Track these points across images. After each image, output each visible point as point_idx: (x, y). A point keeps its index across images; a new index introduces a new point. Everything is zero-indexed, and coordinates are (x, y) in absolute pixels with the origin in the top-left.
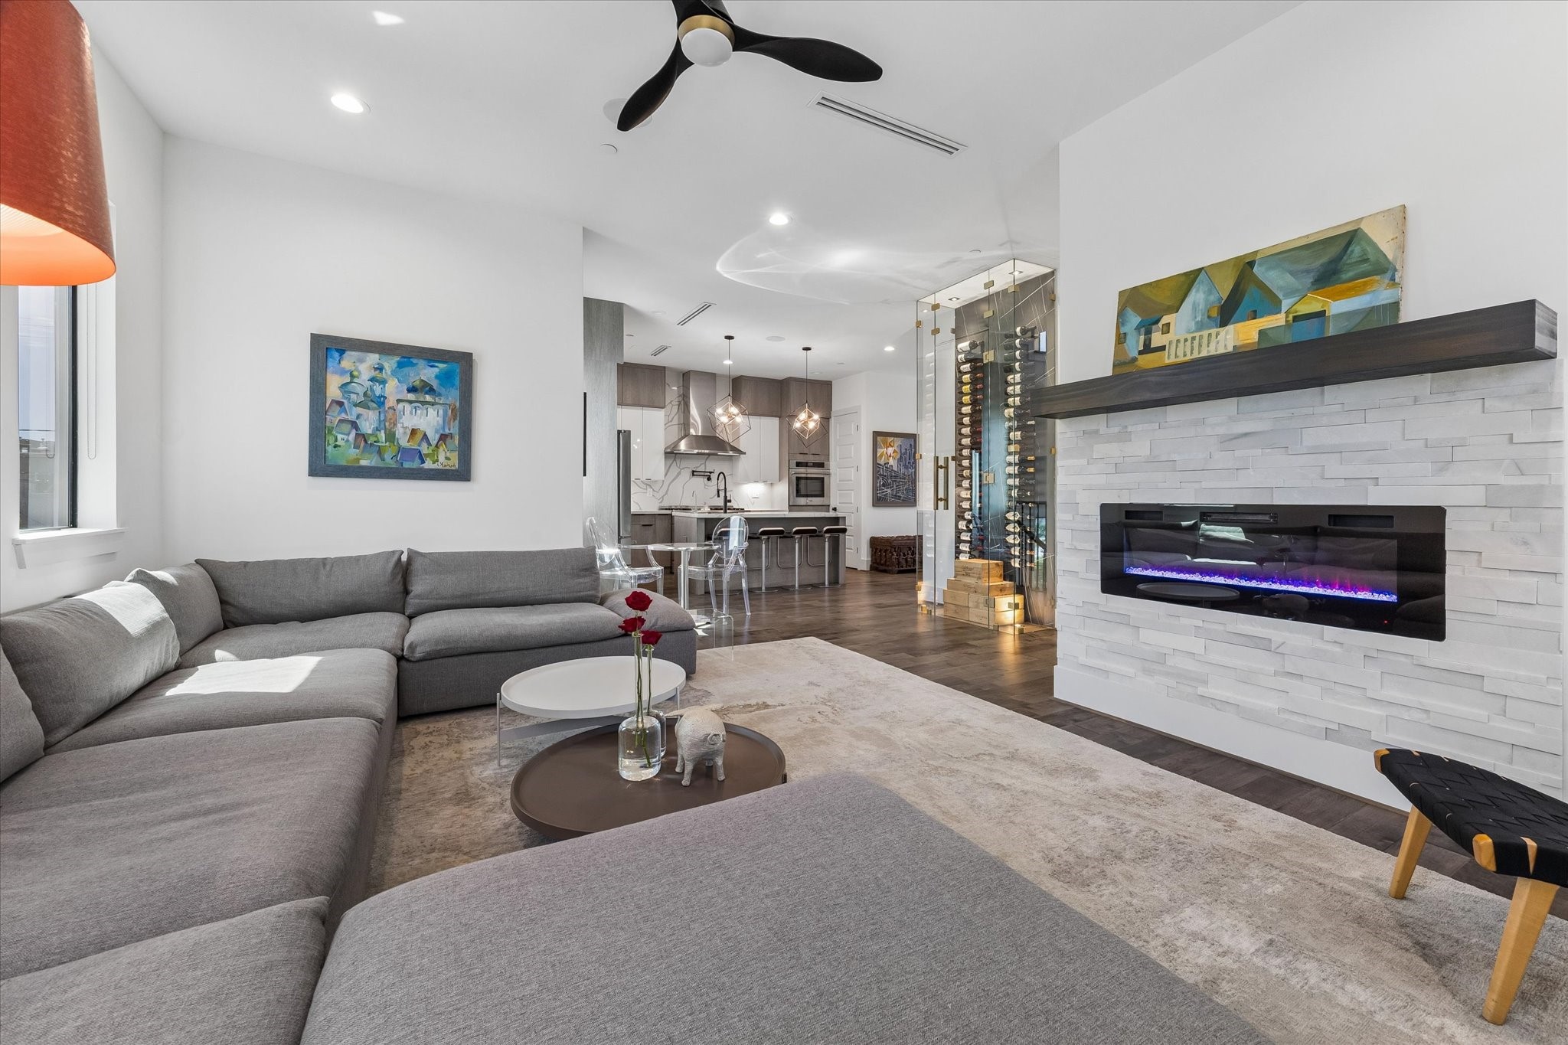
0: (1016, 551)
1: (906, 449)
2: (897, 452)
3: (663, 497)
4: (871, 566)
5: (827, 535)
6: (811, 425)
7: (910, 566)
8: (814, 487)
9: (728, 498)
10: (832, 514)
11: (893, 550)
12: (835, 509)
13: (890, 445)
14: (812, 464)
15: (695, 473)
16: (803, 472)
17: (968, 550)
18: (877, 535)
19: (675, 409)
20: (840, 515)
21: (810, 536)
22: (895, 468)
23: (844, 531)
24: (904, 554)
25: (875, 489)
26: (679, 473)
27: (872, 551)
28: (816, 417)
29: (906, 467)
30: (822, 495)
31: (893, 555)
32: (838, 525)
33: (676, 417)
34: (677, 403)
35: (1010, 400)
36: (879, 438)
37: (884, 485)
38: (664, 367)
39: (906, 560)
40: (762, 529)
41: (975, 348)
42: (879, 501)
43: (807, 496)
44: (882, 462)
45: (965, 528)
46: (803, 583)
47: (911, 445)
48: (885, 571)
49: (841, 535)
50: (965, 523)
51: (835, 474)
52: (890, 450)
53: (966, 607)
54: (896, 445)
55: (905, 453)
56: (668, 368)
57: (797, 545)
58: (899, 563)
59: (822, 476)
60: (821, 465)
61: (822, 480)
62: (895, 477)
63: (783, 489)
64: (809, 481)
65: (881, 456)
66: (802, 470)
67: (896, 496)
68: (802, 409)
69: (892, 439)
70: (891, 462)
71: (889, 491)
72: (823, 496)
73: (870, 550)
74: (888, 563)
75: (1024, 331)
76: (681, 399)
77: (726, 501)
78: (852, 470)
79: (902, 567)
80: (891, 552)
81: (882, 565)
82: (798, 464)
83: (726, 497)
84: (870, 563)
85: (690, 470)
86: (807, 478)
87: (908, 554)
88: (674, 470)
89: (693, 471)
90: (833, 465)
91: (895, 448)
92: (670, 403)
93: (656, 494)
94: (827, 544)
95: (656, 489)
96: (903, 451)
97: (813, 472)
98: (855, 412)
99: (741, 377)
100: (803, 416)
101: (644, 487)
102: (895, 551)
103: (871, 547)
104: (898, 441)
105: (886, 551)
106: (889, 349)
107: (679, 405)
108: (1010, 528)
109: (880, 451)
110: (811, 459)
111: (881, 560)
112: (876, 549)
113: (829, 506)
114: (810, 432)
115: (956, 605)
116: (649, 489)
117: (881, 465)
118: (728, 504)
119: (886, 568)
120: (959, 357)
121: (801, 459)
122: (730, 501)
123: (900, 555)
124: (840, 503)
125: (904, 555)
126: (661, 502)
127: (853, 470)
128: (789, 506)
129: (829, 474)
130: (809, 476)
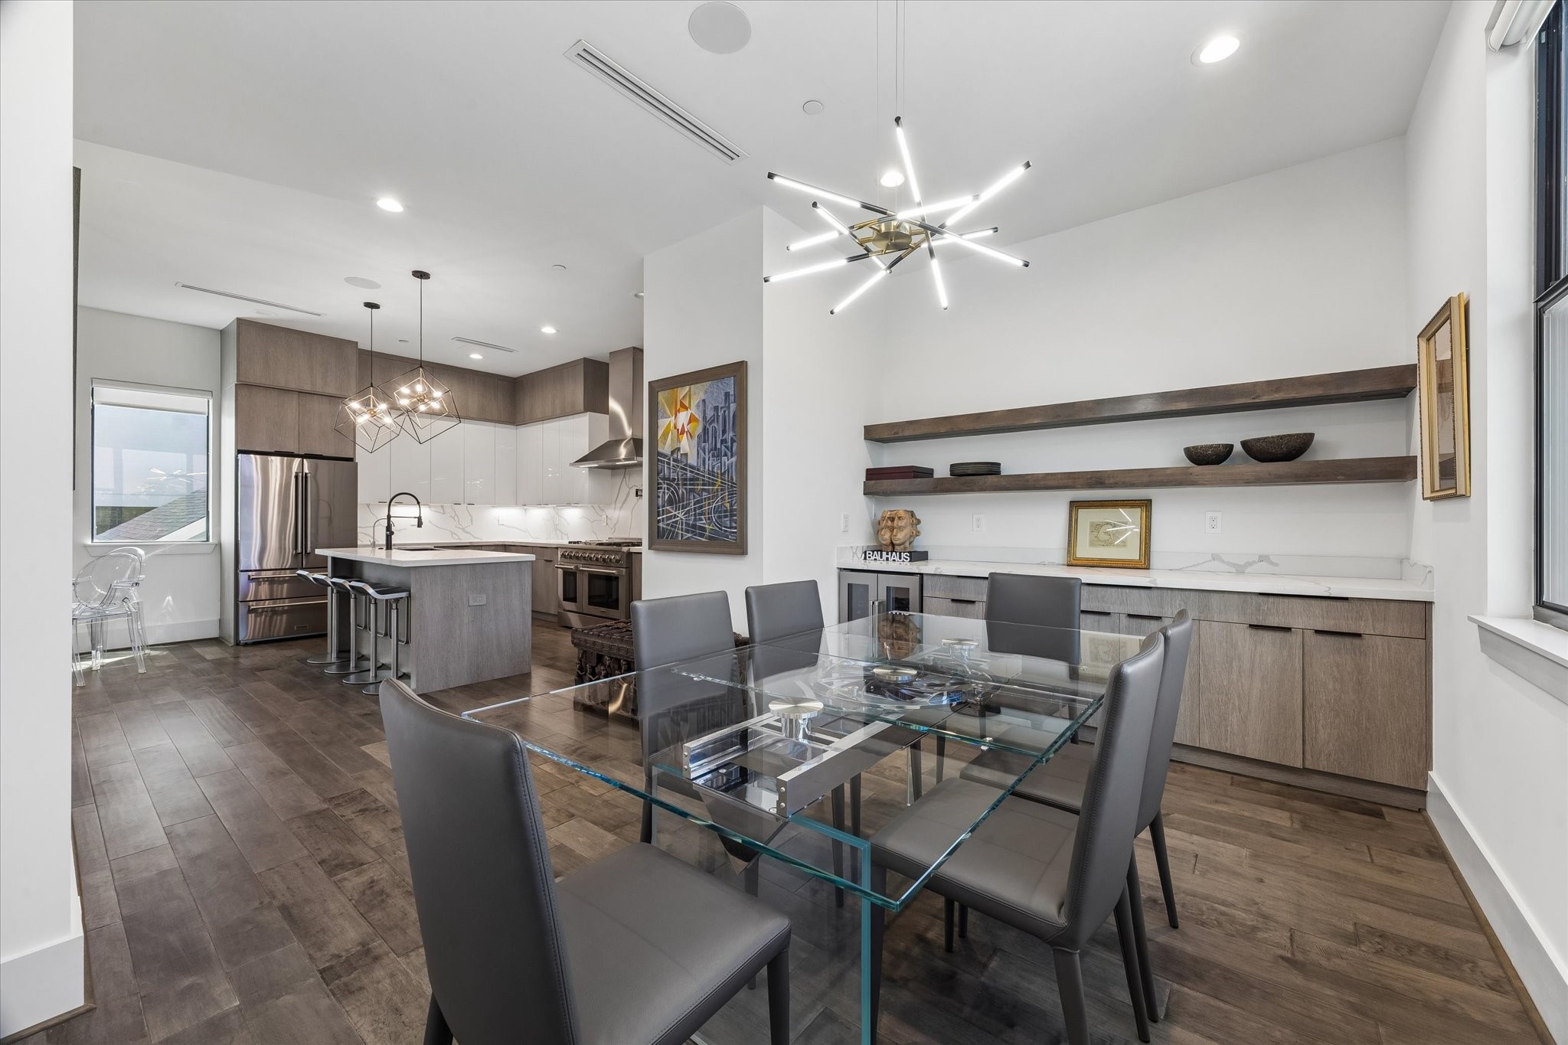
1: (716, 408)
2: (696, 420)
13: (682, 405)
22: (692, 460)
25: (653, 511)
29: (717, 454)
36: (661, 394)
37: (671, 502)
42: (660, 539)
44: (667, 448)
47: (727, 395)
52: (683, 417)
54: (694, 403)
55: (715, 419)
62: (692, 479)
65: (666, 435)
67: (694, 526)
69: (687, 388)
70: (687, 445)
71: (681, 515)
91: (693, 410)
96: (710, 413)
104: (698, 393)
109: (663, 423)
117: (665, 456)
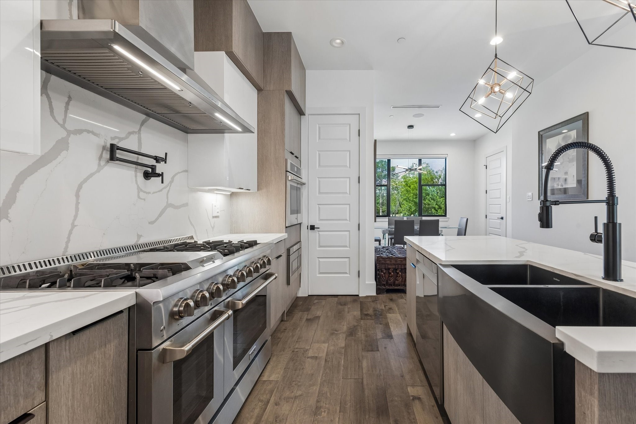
26: (63, 144)
59: (300, 186)
78: (348, 181)
110: (295, 162)
121: (291, 160)
129: (303, 184)
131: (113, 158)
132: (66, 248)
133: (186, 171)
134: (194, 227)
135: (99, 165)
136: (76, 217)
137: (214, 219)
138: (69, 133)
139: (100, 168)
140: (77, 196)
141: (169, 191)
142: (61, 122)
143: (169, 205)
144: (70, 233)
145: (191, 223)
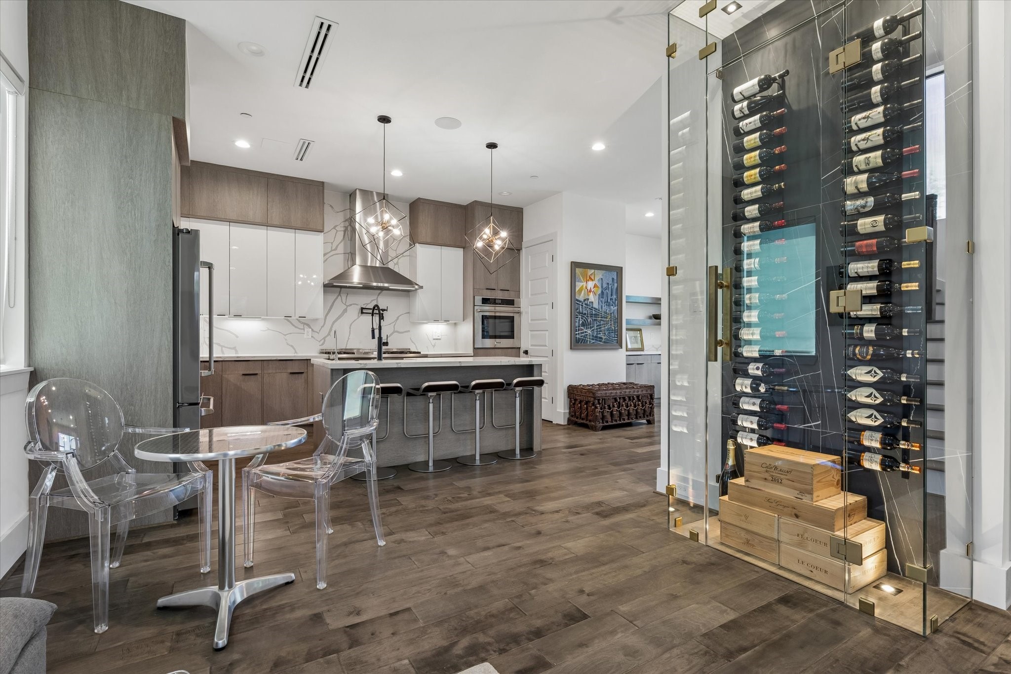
0: (872, 440)
1: (608, 284)
2: (598, 287)
3: (324, 338)
4: (569, 420)
5: (518, 389)
6: (498, 245)
7: (616, 421)
8: (504, 327)
9: (384, 340)
10: (523, 360)
11: (597, 401)
12: (526, 352)
13: (590, 278)
14: (500, 301)
15: (364, 311)
16: (489, 310)
17: (755, 426)
18: (576, 383)
19: (340, 235)
20: (534, 360)
21: (495, 390)
22: (596, 305)
23: (540, 383)
24: (609, 406)
25: (573, 329)
26: (345, 311)
27: (571, 401)
28: (504, 234)
29: (608, 304)
30: (511, 336)
31: (596, 408)
32: (532, 376)
33: (342, 245)
34: (343, 229)
35: (859, 160)
36: (578, 271)
37: (583, 325)
38: (323, 183)
39: (612, 413)
40: (426, 384)
41: (769, 86)
42: (577, 343)
43: (495, 337)
44: (581, 297)
45: (748, 390)
46: (487, 450)
47: (613, 279)
48: (585, 426)
49: (536, 388)
50: (748, 382)
51: (527, 313)
52: (590, 285)
53: (772, 539)
54: (597, 279)
55: (607, 288)
56: (328, 183)
57: (478, 402)
58: (603, 418)
59: (511, 315)
60: (510, 302)
61: (511, 319)
62: (596, 315)
63: (466, 330)
64: (497, 321)
65: (580, 291)
66: (487, 307)
67: (596, 337)
68: (487, 223)
69: (593, 271)
70: (592, 298)
71: (589, 331)
72: (513, 338)
73: (567, 400)
74: (590, 418)
75: (890, 27)
76: (347, 224)
77: (381, 343)
78: (547, 307)
79: (607, 422)
80: (593, 404)
81: (583, 419)
82: (485, 301)
83: (380, 338)
84: (567, 416)
85: (359, 307)
86: (495, 317)
87: (614, 406)
88: (339, 306)
89: (362, 309)
90: (524, 302)
91: (596, 282)
92: (334, 228)
93: (315, 335)
94: (518, 400)
95: (316, 329)
96: (605, 286)
97: (503, 310)
98: (550, 240)
99: (419, 200)
100: (487, 232)
101: (301, 326)
102: (599, 404)
103: (569, 397)
104: (599, 274)
105: (587, 403)
106: (599, 147)
107: (345, 231)
108: (859, 395)
109: (579, 285)
110: (500, 295)
111: (581, 413)
112: (576, 400)
113: (520, 348)
114: (497, 253)
115: (748, 531)
116: (307, 329)
117: (580, 301)
118: (384, 348)
119: (588, 422)
120: (737, 107)
121: (489, 295)
122: (386, 344)
123: (605, 408)
124: (532, 345)
125: (610, 408)
126: (322, 344)
127: (549, 306)
128: (474, 348)
129: (519, 313)
130: (498, 314)
131: (362, 313)
132: (346, 346)
133: (409, 313)
134: (415, 344)
135: (358, 316)
136: (349, 335)
137: (434, 341)
138: (347, 306)
139: (359, 317)
140: (350, 328)
141: (395, 324)
142: (344, 303)
143: (394, 332)
144: (348, 341)
145: (412, 342)
